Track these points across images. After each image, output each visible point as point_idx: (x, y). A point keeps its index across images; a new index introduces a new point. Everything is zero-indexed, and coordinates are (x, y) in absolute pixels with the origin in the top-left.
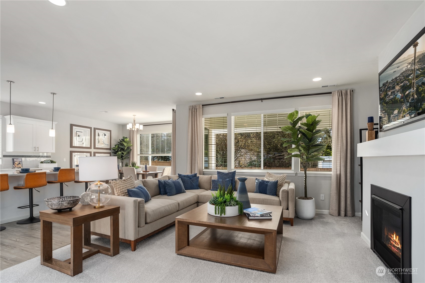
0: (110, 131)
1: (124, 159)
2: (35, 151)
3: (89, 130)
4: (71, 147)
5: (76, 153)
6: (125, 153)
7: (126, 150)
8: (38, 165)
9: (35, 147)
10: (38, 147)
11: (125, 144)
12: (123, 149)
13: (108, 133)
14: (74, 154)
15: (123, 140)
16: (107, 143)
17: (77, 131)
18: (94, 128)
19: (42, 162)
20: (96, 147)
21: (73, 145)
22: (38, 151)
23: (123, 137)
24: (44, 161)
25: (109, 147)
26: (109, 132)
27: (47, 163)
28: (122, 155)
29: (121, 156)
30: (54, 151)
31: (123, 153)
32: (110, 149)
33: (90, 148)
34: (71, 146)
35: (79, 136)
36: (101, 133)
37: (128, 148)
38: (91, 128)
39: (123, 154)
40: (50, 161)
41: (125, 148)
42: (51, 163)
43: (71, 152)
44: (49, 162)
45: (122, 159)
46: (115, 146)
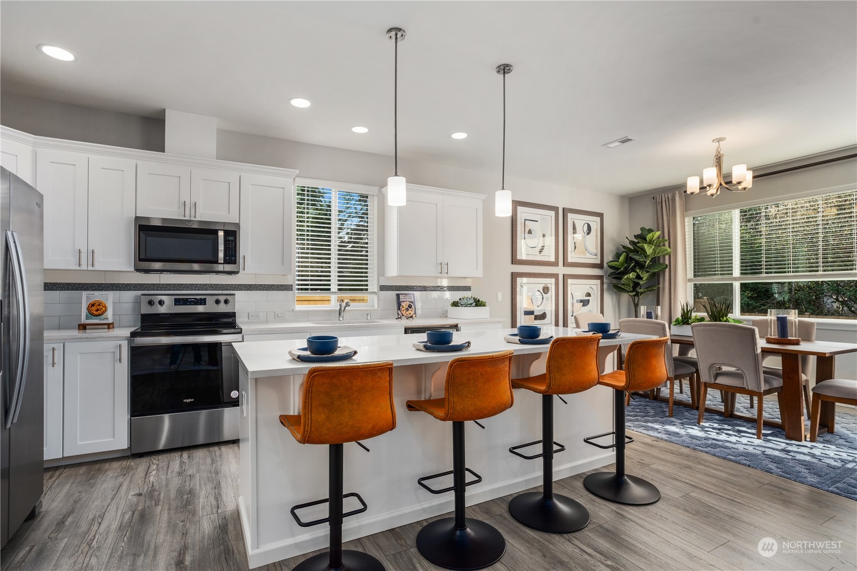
0: (601, 215)
1: (642, 293)
2: (441, 273)
3: (553, 213)
4: (512, 264)
5: (525, 280)
6: (645, 276)
7: (649, 266)
8: (447, 312)
9: (441, 264)
10: (447, 264)
11: (649, 250)
12: (641, 266)
13: (595, 222)
14: (519, 280)
15: (642, 237)
16: (594, 250)
17: (525, 220)
18: (564, 209)
19: (455, 304)
20: (570, 260)
21: (519, 257)
22: (447, 273)
23: (642, 229)
24: (460, 299)
25: (598, 261)
26: (598, 219)
27: (466, 305)
28: (637, 281)
29: (631, 285)
30: (479, 274)
31: (639, 277)
32: (600, 266)
33: (555, 264)
34: (514, 261)
35: (530, 232)
36: (580, 221)
37: (655, 261)
38: (555, 209)
39: (641, 278)
40: (472, 301)
41: (645, 262)
42: (476, 306)
43: (514, 276)
44: (471, 304)
45: (637, 294)
46: (618, 256)
